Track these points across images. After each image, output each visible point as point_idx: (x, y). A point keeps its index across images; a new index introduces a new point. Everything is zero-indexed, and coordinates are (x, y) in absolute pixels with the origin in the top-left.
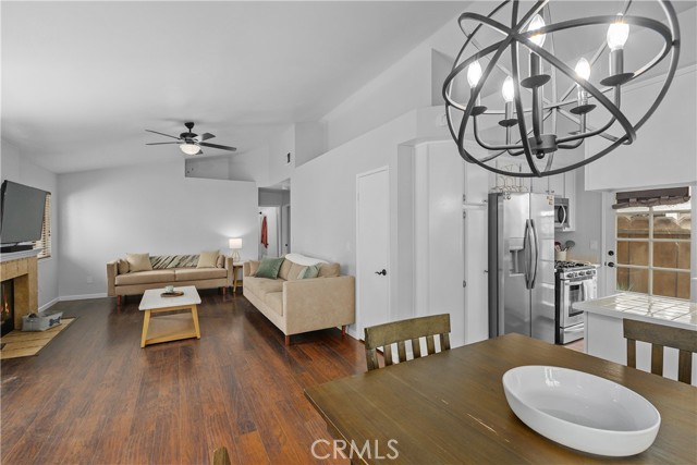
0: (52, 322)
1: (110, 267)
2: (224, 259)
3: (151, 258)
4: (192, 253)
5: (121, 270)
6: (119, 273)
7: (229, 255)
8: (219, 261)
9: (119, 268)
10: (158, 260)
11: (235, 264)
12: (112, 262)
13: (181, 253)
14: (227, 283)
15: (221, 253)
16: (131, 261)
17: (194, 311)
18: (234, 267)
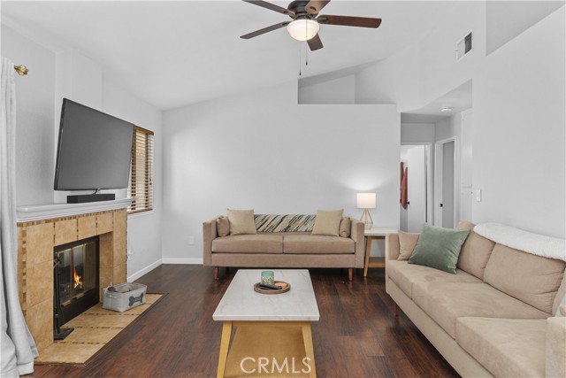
0: (132, 300)
1: (206, 226)
2: (350, 223)
3: (255, 217)
4: (306, 213)
5: (220, 231)
6: (218, 236)
7: (357, 218)
8: (344, 227)
9: (217, 229)
10: (265, 220)
11: (367, 232)
12: (209, 220)
13: (293, 211)
14: (356, 262)
15: (345, 215)
16: (232, 220)
17: (307, 334)
18: (366, 237)
